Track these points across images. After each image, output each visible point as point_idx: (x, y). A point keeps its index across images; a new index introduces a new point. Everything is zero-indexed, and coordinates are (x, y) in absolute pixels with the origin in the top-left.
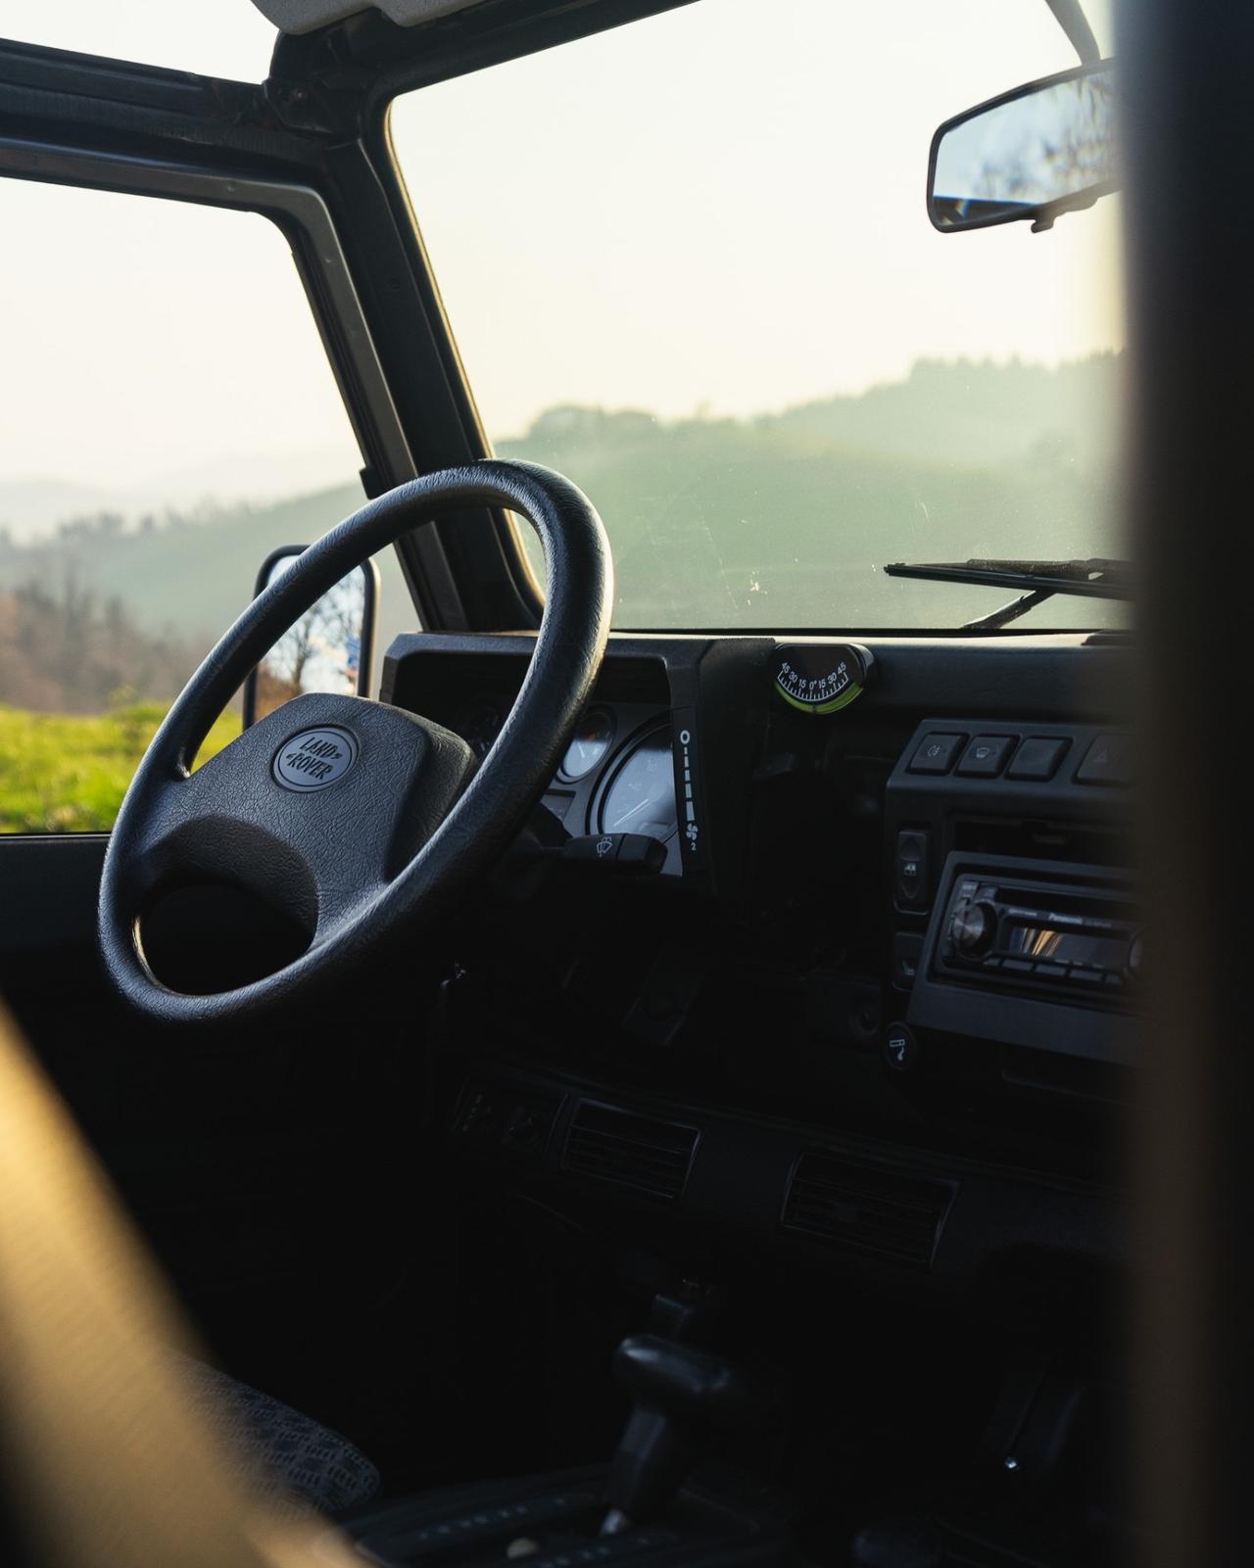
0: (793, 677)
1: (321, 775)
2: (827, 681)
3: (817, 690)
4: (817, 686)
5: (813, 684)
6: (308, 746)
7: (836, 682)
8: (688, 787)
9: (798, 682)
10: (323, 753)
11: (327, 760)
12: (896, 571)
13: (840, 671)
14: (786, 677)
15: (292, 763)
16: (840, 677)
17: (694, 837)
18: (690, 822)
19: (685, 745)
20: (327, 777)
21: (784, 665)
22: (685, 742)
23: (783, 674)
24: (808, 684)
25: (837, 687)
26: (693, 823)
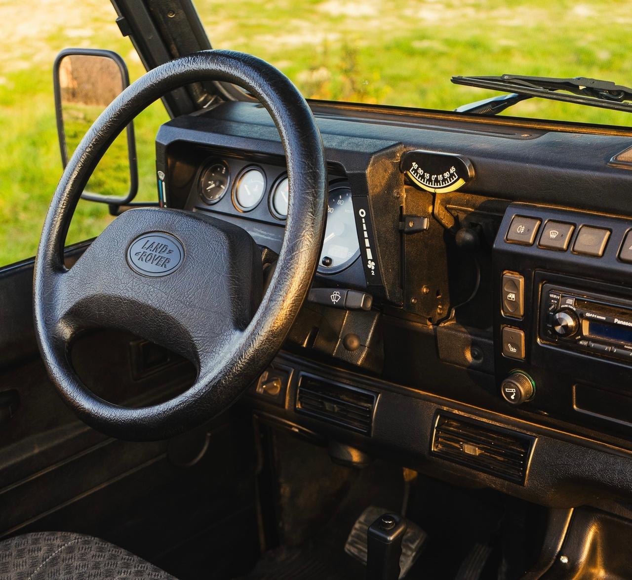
0: (420, 171)
1: (164, 265)
2: (443, 176)
3: (437, 181)
4: (437, 179)
5: (434, 177)
6: (147, 246)
7: (450, 178)
8: (367, 241)
9: (424, 175)
10: (159, 250)
11: (164, 255)
12: (457, 81)
13: (452, 172)
14: (416, 171)
15: (141, 259)
16: (452, 175)
17: (373, 268)
18: (370, 260)
19: (363, 218)
20: (169, 266)
21: (414, 164)
22: (363, 216)
23: (414, 169)
24: (430, 177)
25: (451, 181)
26: (372, 261)
